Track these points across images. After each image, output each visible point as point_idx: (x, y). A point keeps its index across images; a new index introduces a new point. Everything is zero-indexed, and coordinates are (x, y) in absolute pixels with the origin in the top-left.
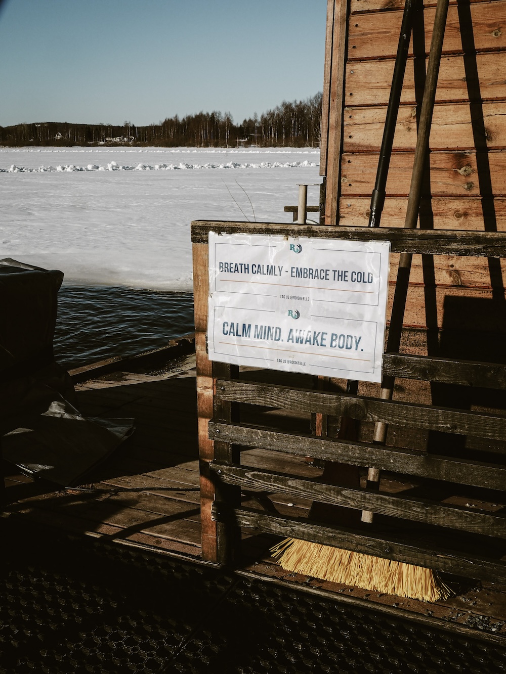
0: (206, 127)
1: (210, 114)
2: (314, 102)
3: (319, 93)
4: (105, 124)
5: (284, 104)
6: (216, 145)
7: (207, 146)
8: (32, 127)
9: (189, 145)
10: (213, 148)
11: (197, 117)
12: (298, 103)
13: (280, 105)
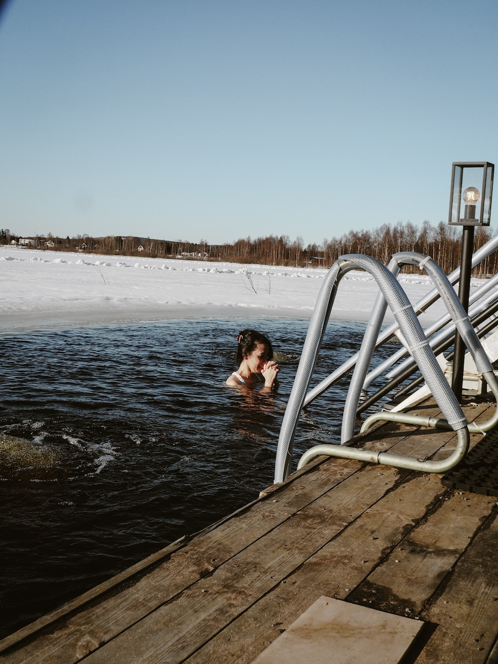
0: (278, 248)
1: (279, 237)
2: (380, 232)
3: (384, 225)
4: (183, 241)
5: (352, 233)
6: (286, 265)
7: (278, 264)
8: (119, 240)
9: (262, 263)
10: (284, 267)
11: (267, 239)
12: (364, 232)
13: (347, 233)
